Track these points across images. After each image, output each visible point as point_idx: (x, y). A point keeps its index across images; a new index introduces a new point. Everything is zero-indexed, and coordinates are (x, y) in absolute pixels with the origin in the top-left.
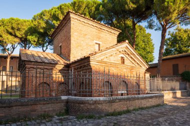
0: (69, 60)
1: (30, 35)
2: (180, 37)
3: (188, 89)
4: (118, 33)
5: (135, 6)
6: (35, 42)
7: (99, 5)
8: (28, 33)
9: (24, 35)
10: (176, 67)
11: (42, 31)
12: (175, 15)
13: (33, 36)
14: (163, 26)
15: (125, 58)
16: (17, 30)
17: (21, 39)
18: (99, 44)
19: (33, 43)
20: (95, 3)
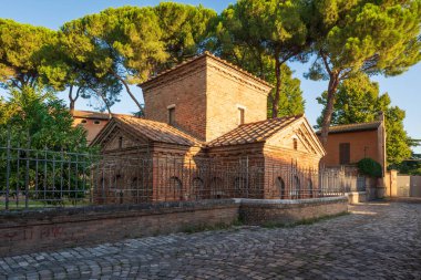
0: (204, 139)
1: (46, 65)
2: (352, 90)
3: (368, 189)
4: (269, 90)
5: (290, 36)
6: (58, 80)
7: (215, 20)
8: (41, 58)
9: (29, 63)
10: (345, 149)
11: (81, 58)
12: (359, 65)
13: (54, 66)
14: (331, 75)
15: (298, 141)
16: (12, 49)
17: (18, 69)
18: (242, 111)
19: (54, 82)
20: (205, 14)
